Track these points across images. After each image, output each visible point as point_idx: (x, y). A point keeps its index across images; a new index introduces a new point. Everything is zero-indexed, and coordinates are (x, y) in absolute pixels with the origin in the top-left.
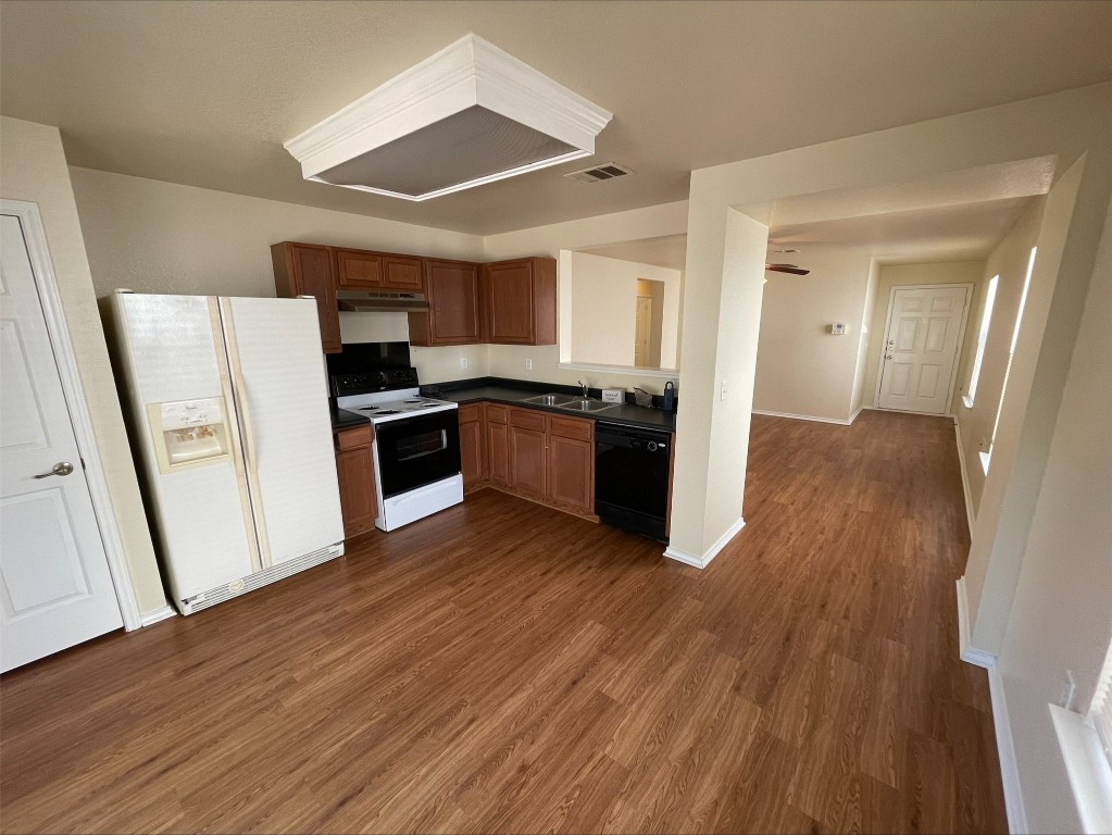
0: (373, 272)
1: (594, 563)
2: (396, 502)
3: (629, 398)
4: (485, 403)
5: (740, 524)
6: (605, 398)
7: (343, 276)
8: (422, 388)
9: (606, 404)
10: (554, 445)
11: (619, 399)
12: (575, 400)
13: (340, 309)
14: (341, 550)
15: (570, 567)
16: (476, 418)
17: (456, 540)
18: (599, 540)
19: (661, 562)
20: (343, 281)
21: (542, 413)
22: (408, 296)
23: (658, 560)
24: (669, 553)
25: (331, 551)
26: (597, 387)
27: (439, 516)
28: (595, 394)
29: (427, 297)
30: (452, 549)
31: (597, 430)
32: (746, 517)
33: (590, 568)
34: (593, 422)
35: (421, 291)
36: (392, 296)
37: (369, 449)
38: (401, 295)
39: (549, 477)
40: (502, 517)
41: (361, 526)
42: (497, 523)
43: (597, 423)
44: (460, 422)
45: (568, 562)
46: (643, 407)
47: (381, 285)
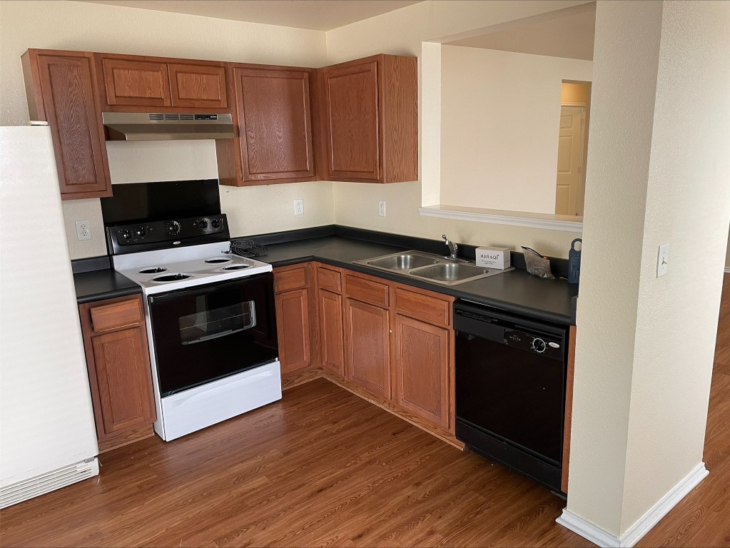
0: (155, 85)
1: (441, 525)
2: (179, 402)
3: (516, 260)
4: (314, 264)
5: (699, 473)
6: (480, 262)
7: (110, 94)
8: (233, 241)
9: (480, 271)
10: (399, 329)
11: (499, 262)
12: (438, 262)
13: (108, 138)
14: (94, 468)
15: (400, 529)
16: (303, 283)
17: (251, 463)
18: (458, 482)
19: (549, 536)
20: (112, 100)
21: (386, 281)
22: (208, 117)
23: (545, 532)
24: (567, 519)
25: (79, 470)
26: (471, 243)
27: (242, 421)
28: (466, 253)
29: (235, 117)
30: (242, 478)
31: (457, 312)
32: (710, 462)
33: (431, 533)
34: (453, 299)
35: (227, 109)
36: (183, 117)
37: (141, 329)
38: (198, 117)
39: (394, 374)
40: (326, 427)
41: (135, 432)
42: (318, 438)
43: (458, 301)
44: (276, 290)
45: (400, 519)
46: (536, 277)
47: (167, 103)
